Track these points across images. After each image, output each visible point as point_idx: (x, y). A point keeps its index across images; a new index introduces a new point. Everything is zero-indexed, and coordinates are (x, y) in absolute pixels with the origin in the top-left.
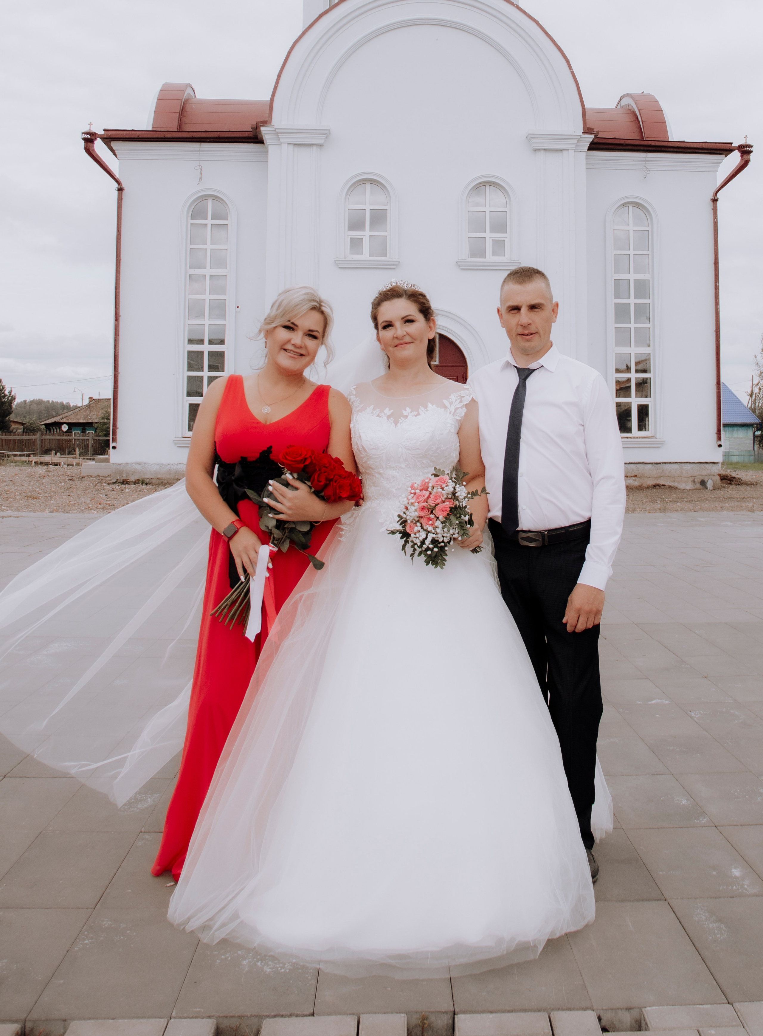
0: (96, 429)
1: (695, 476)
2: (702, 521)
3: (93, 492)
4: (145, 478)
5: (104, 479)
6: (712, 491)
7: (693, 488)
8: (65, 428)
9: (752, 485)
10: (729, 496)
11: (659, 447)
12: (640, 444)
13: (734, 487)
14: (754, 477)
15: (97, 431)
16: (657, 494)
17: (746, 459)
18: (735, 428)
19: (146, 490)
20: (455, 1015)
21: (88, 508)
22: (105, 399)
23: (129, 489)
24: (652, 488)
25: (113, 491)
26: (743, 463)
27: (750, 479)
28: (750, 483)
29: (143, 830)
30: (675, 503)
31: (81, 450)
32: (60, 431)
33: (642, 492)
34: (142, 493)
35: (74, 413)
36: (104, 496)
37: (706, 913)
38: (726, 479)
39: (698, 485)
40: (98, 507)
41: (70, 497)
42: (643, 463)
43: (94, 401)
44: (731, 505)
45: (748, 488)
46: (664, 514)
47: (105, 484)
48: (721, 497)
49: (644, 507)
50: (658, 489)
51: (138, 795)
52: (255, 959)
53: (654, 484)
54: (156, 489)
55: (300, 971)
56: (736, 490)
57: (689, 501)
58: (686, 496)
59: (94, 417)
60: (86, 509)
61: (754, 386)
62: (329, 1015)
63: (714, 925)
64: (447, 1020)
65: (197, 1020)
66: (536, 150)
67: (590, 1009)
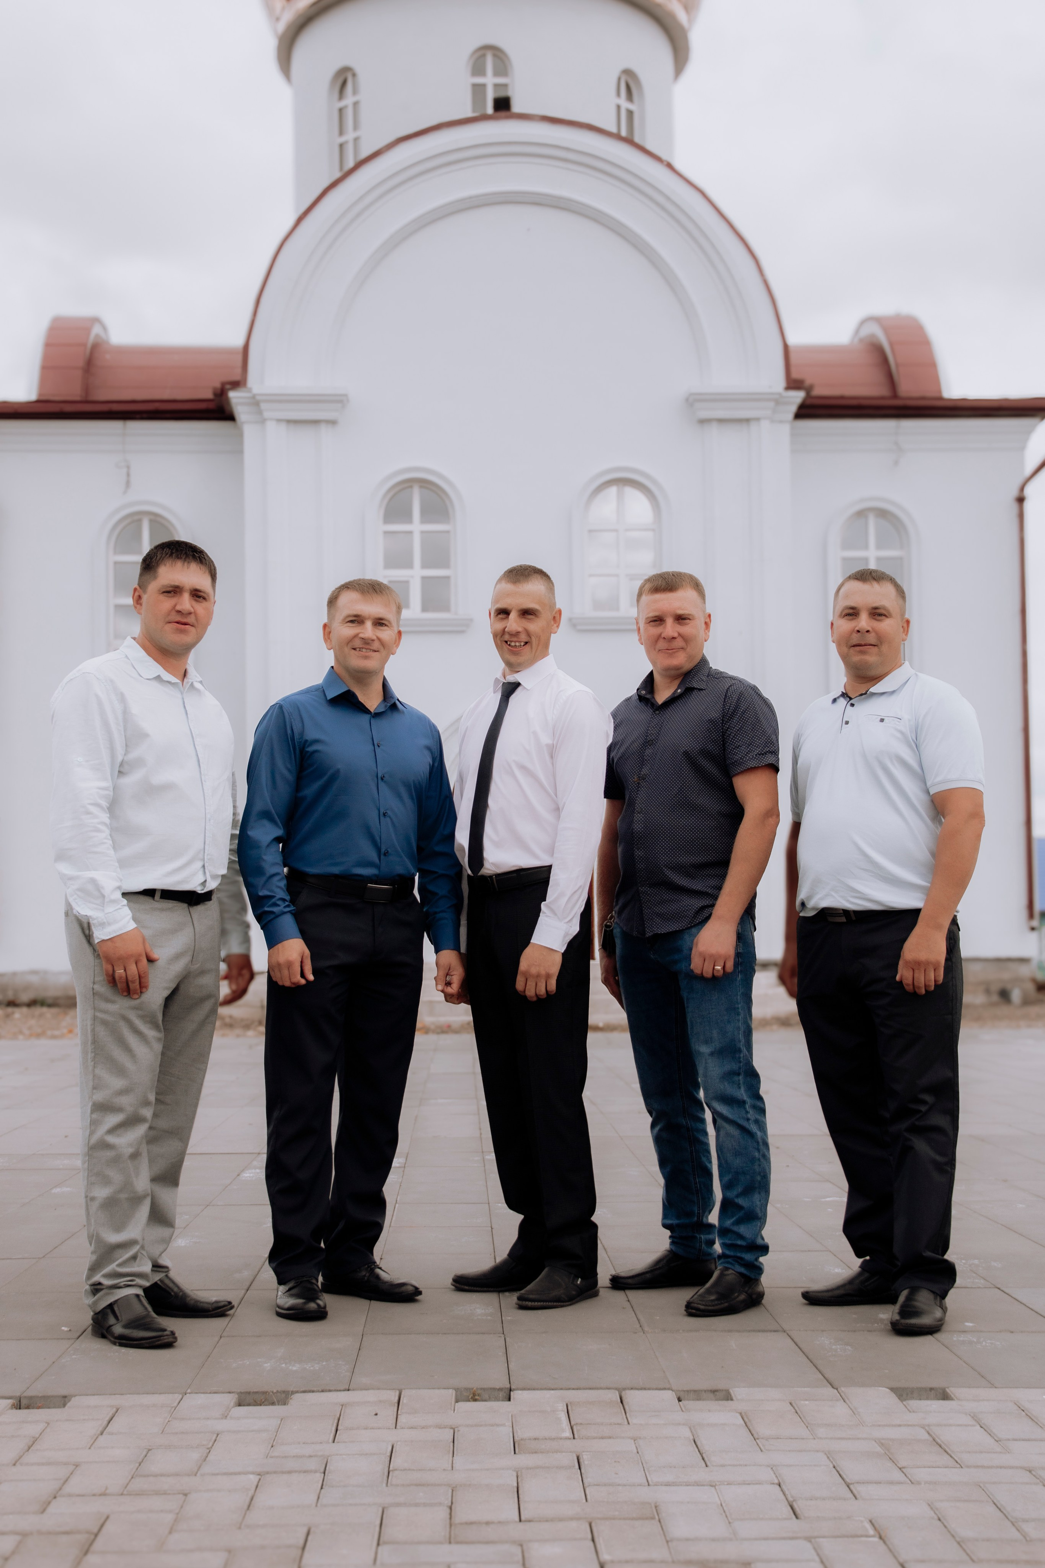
1: (993, 982)
4: (46, 998)
6: (1018, 1005)
7: (989, 1001)
19: (49, 1015)
20: (511, 1392)
23: (20, 1013)
34: (43, 1019)
39: (996, 997)
48: (1033, 1014)
52: (279, 1363)
54: (67, 1013)
58: (972, 1012)
62: (366, 1390)
63: (838, 1347)
64: (501, 1394)
65: (216, 1395)
66: (703, 422)
67: (669, 1389)
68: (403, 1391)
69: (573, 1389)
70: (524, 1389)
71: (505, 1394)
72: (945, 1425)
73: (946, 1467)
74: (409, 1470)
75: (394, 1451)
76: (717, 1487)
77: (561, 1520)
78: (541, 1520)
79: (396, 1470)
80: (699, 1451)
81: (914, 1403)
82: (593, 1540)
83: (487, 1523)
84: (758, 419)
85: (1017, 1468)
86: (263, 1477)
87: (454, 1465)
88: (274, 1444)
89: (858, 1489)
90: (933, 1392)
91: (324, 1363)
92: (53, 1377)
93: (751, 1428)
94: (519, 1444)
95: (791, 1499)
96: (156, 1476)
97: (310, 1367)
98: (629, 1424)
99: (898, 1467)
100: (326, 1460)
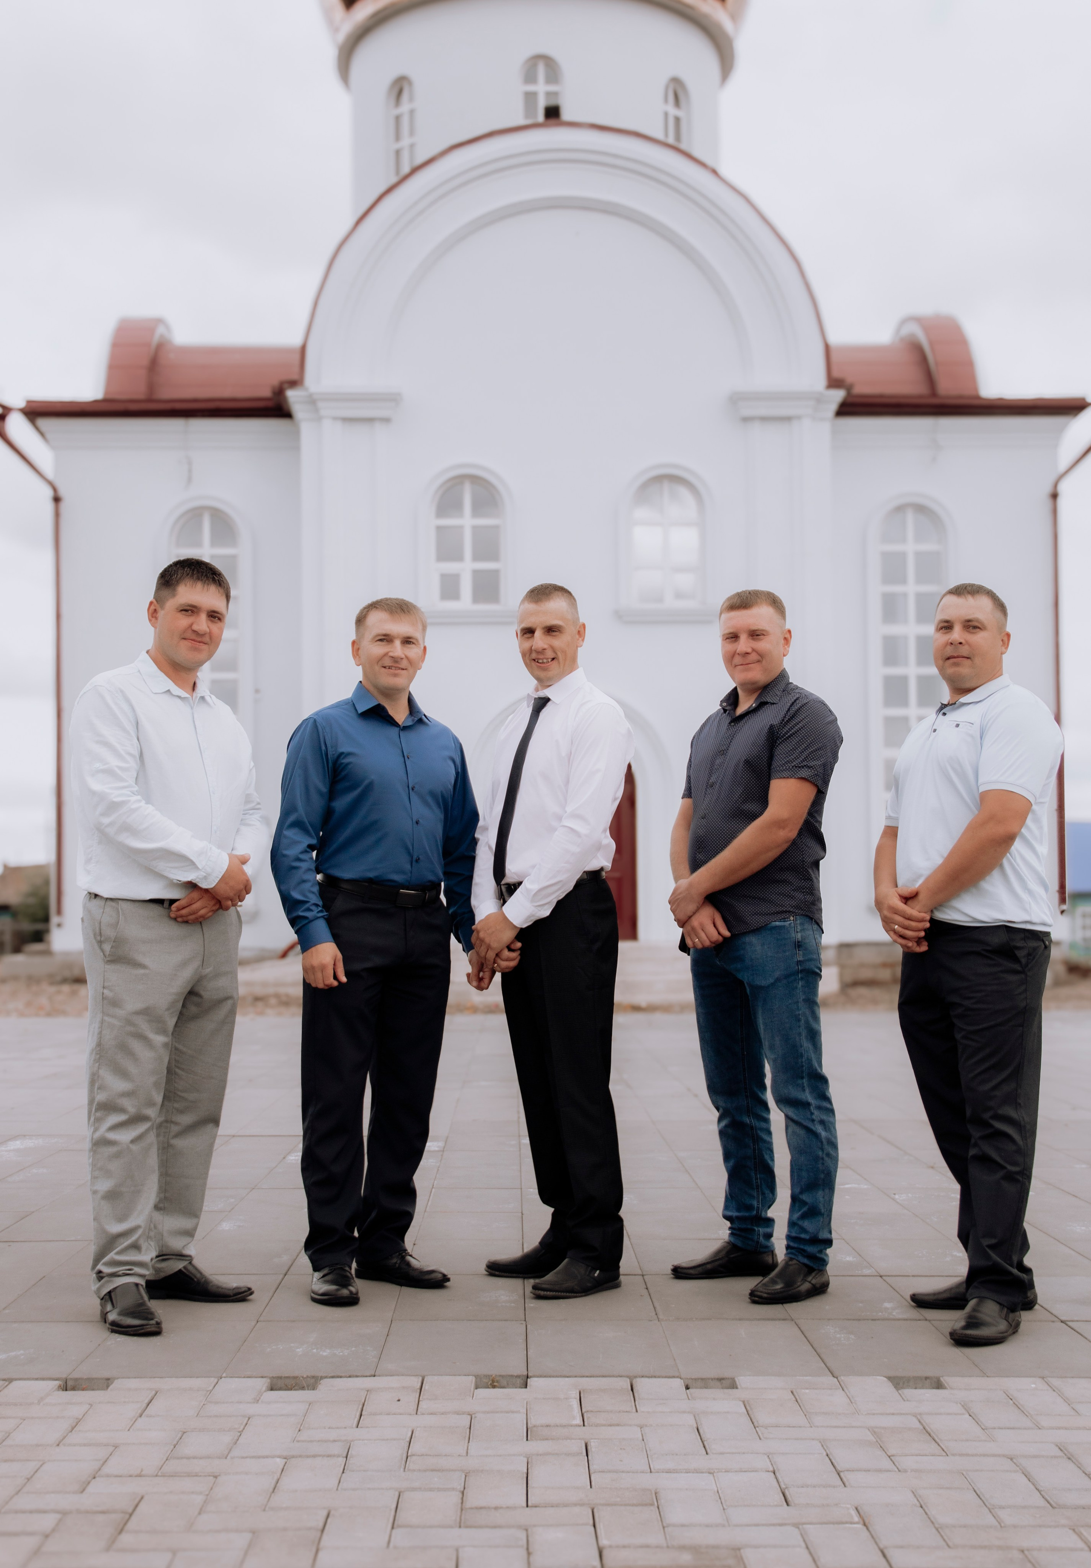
0: (15, 914)
3: (27, 996)
15: (17, 918)
20: (528, 1379)
37: (836, 1328)
38: (1078, 969)
40: (39, 1013)
52: (310, 1348)
62: (391, 1376)
63: (842, 1335)
64: (519, 1381)
65: (249, 1379)
66: (746, 420)
67: (678, 1377)
68: (426, 1377)
69: (587, 1377)
70: (541, 1376)
71: (522, 1381)
72: (936, 1414)
73: (932, 1456)
74: (426, 1455)
75: (413, 1437)
76: (715, 1474)
77: (566, 1505)
78: (546, 1506)
79: (414, 1455)
80: (701, 1439)
81: (908, 1392)
82: (594, 1526)
83: (496, 1508)
84: (799, 418)
85: (999, 1456)
86: (289, 1460)
87: (469, 1451)
88: (301, 1428)
89: (847, 1476)
90: (928, 1380)
91: (353, 1349)
92: (98, 1360)
93: (752, 1416)
94: (531, 1431)
95: (783, 1486)
96: (188, 1458)
97: (339, 1353)
98: (637, 1411)
99: (887, 1455)
100: (349, 1444)
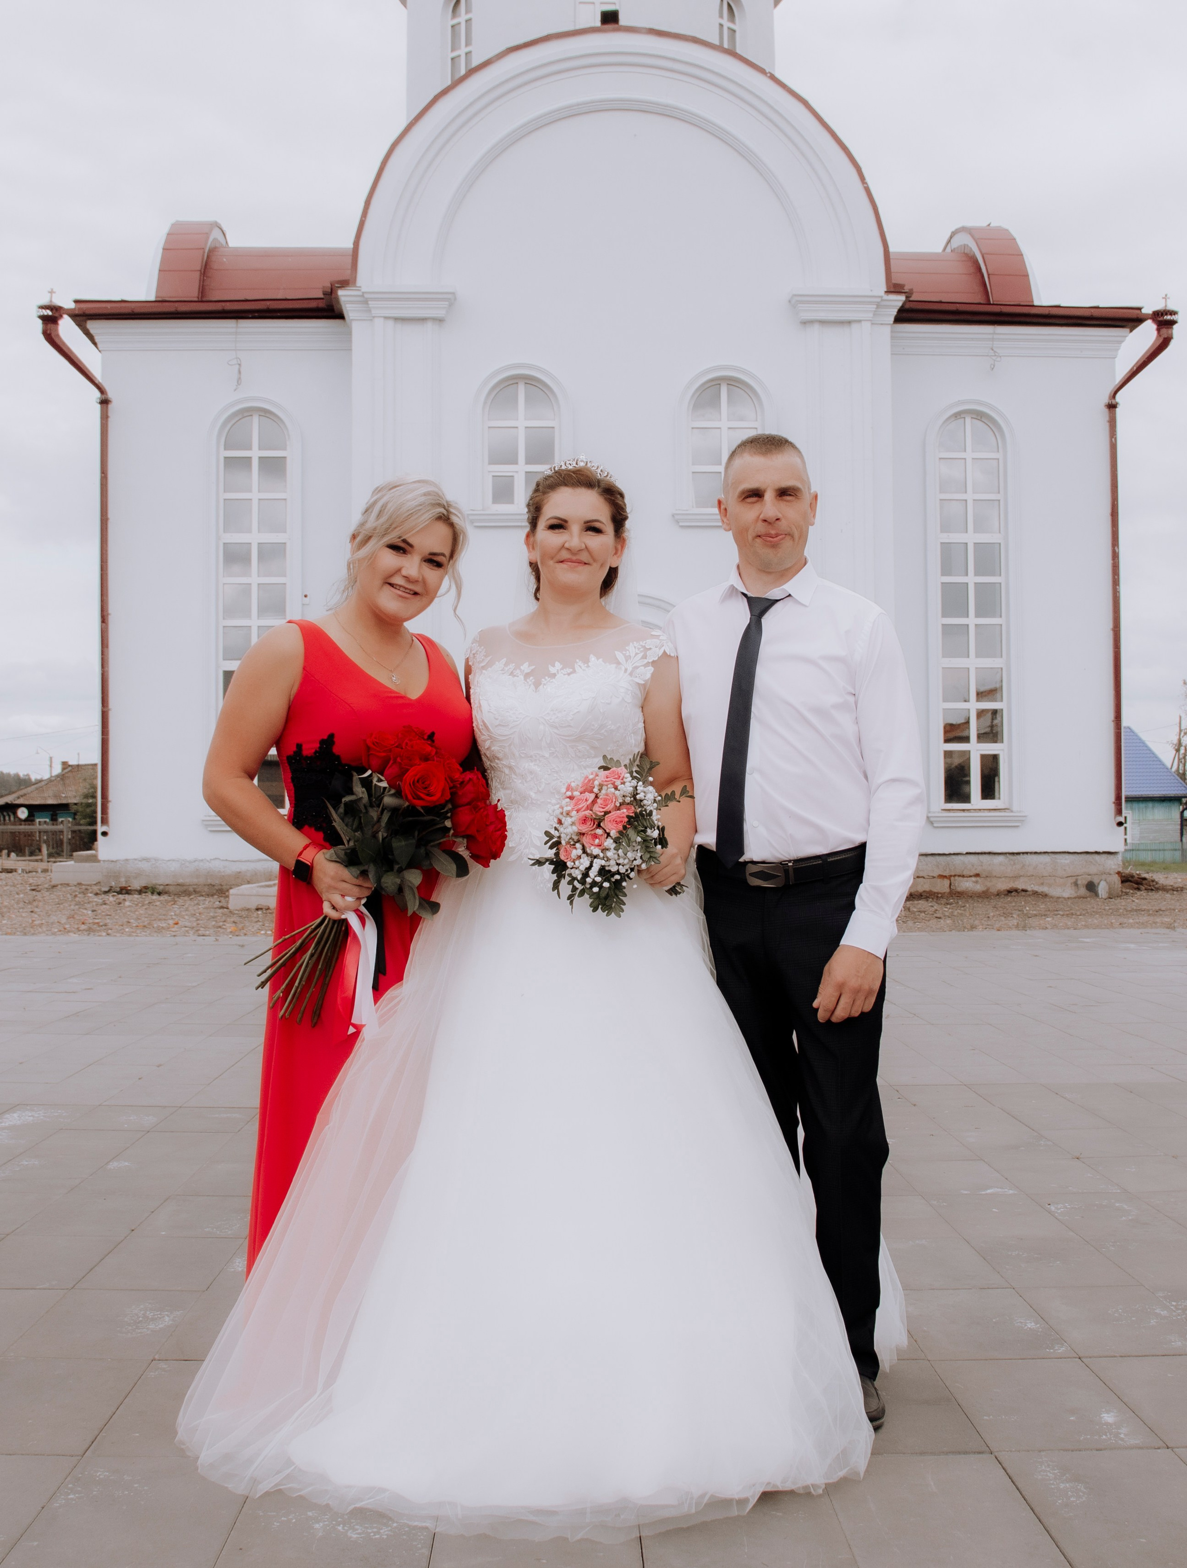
0: (75, 814)
1: (1078, 876)
2: (1088, 942)
3: (72, 907)
4: (157, 884)
5: (89, 887)
6: (1105, 899)
7: (1075, 895)
8: (23, 813)
9: (1173, 890)
10: (1135, 908)
11: (1018, 826)
12: (985, 821)
13: (1144, 894)
14: (1180, 880)
15: (77, 817)
16: (1013, 904)
17: (1168, 856)
18: (1150, 804)
19: (158, 903)
21: (63, 929)
22: (88, 765)
23: (131, 901)
24: (1005, 895)
25: (105, 904)
26: (1163, 862)
27: (1172, 884)
28: (1170, 887)
29: (157, 1357)
30: (1043, 917)
31: (51, 850)
32: (15, 818)
33: (989, 902)
34: (152, 907)
35: (37, 789)
36: (90, 912)
37: (1055, 1470)
38: (1131, 881)
39: (1083, 891)
40: (81, 929)
41: (33, 914)
42: (989, 853)
43: (70, 768)
44: (1138, 921)
45: (1168, 896)
46: (1024, 931)
47: (90, 895)
48: (1121, 909)
49: (989, 923)
50: (1015, 896)
51: (148, 1313)
52: (334, 1523)
53: (1008, 888)
54: (176, 901)
55: (405, 1537)
56: (1146, 899)
57: (1067, 915)
58: (1062, 906)
59: (70, 794)
60: (60, 931)
61: (1182, 734)
66: (806, 323)
84: (859, 321)
